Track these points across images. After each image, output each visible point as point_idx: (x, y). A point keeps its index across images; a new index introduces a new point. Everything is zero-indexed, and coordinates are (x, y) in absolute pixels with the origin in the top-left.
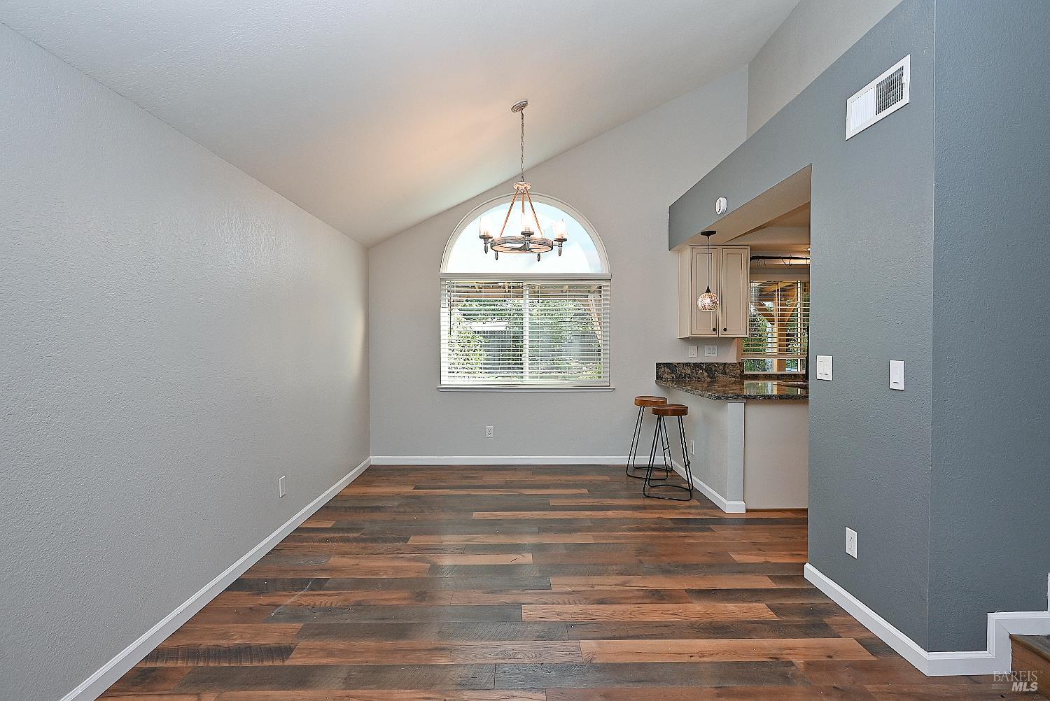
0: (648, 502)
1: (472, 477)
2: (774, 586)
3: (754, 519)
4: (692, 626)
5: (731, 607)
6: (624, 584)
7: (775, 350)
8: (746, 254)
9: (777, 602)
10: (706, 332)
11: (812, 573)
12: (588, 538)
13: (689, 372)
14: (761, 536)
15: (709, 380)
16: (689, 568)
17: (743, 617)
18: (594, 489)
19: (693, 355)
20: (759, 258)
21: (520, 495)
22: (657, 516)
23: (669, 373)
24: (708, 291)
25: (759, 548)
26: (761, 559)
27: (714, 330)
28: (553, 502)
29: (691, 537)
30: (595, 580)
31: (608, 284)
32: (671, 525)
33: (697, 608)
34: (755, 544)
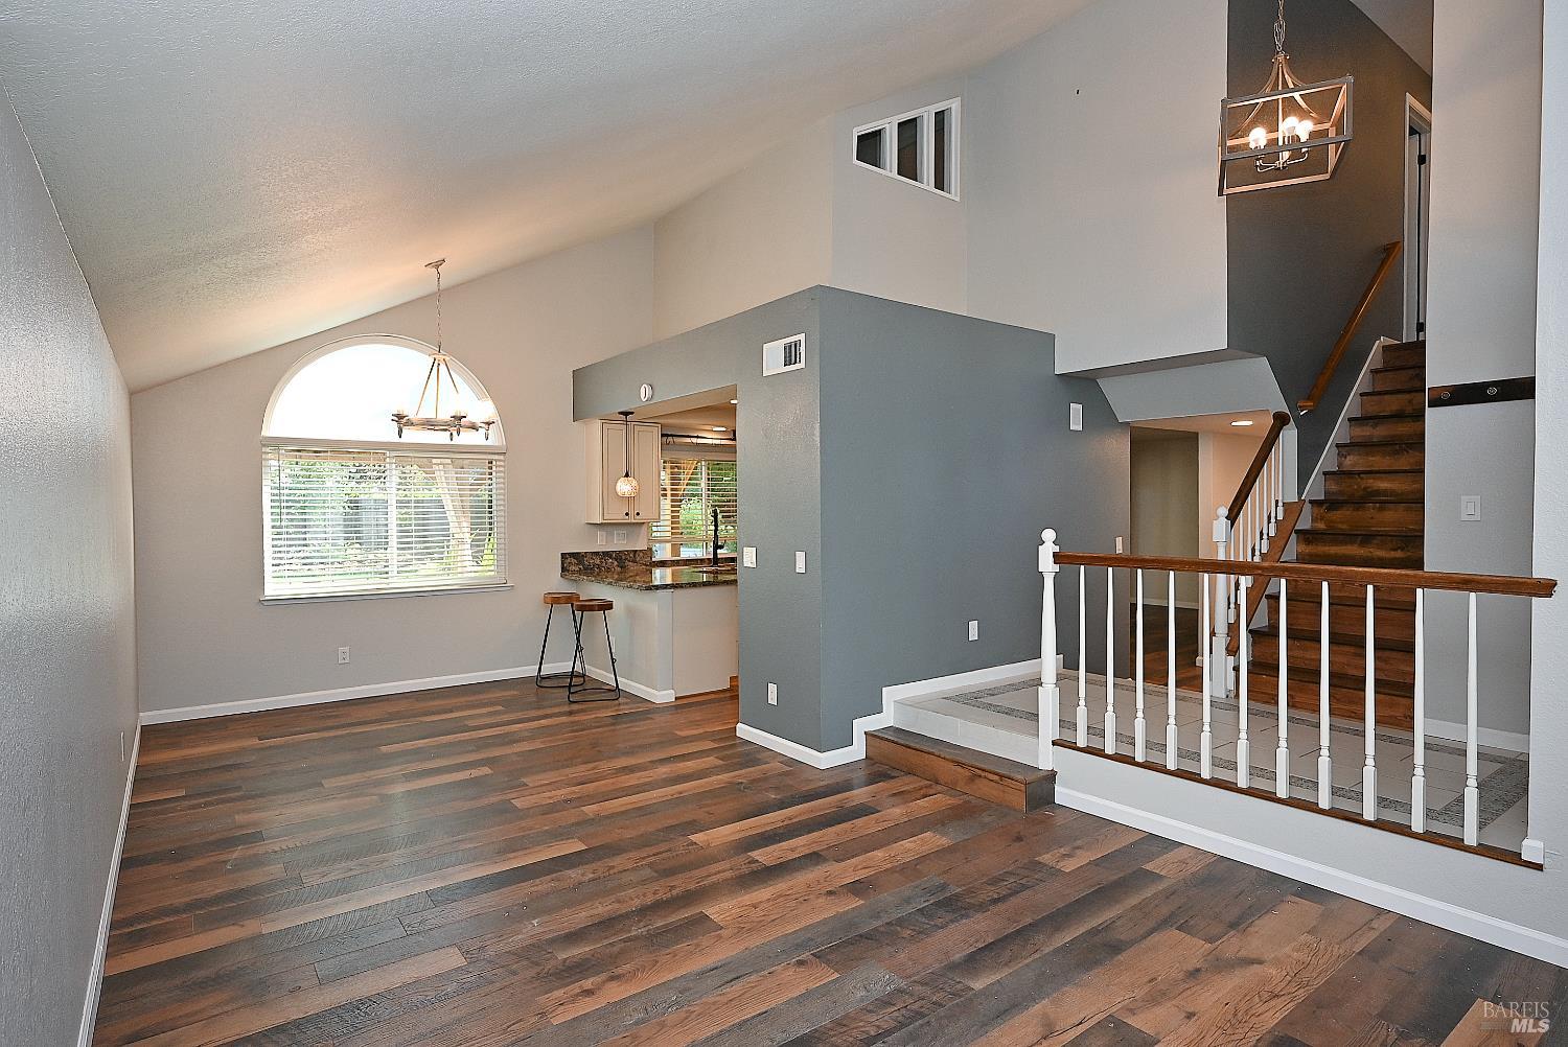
0: (575, 707)
1: (336, 716)
2: (716, 746)
3: (683, 704)
4: (664, 780)
5: (689, 763)
6: (594, 769)
7: (669, 534)
8: (656, 432)
9: (721, 754)
10: (619, 517)
11: (744, 731)
12: (538, 745)
13: (598, 562)
14: (696, 715)
15: (619, 569)
16: (644, 748)
17: (700, 767)
18: (508, 704)
19: (601, 543)
20: (668, 435)
21: (421, 722)
22: (593, 716)
23: (576, 564)
24: (627, 475)
25: (696, 724)
26: (701, 731)
27: (627, 514)
28: (471, 723)
29: (636, 726)
30: (568, 771)
31: (502, 457)
32: (611, 720)
33: (663, 771)
34: (691, 722)
